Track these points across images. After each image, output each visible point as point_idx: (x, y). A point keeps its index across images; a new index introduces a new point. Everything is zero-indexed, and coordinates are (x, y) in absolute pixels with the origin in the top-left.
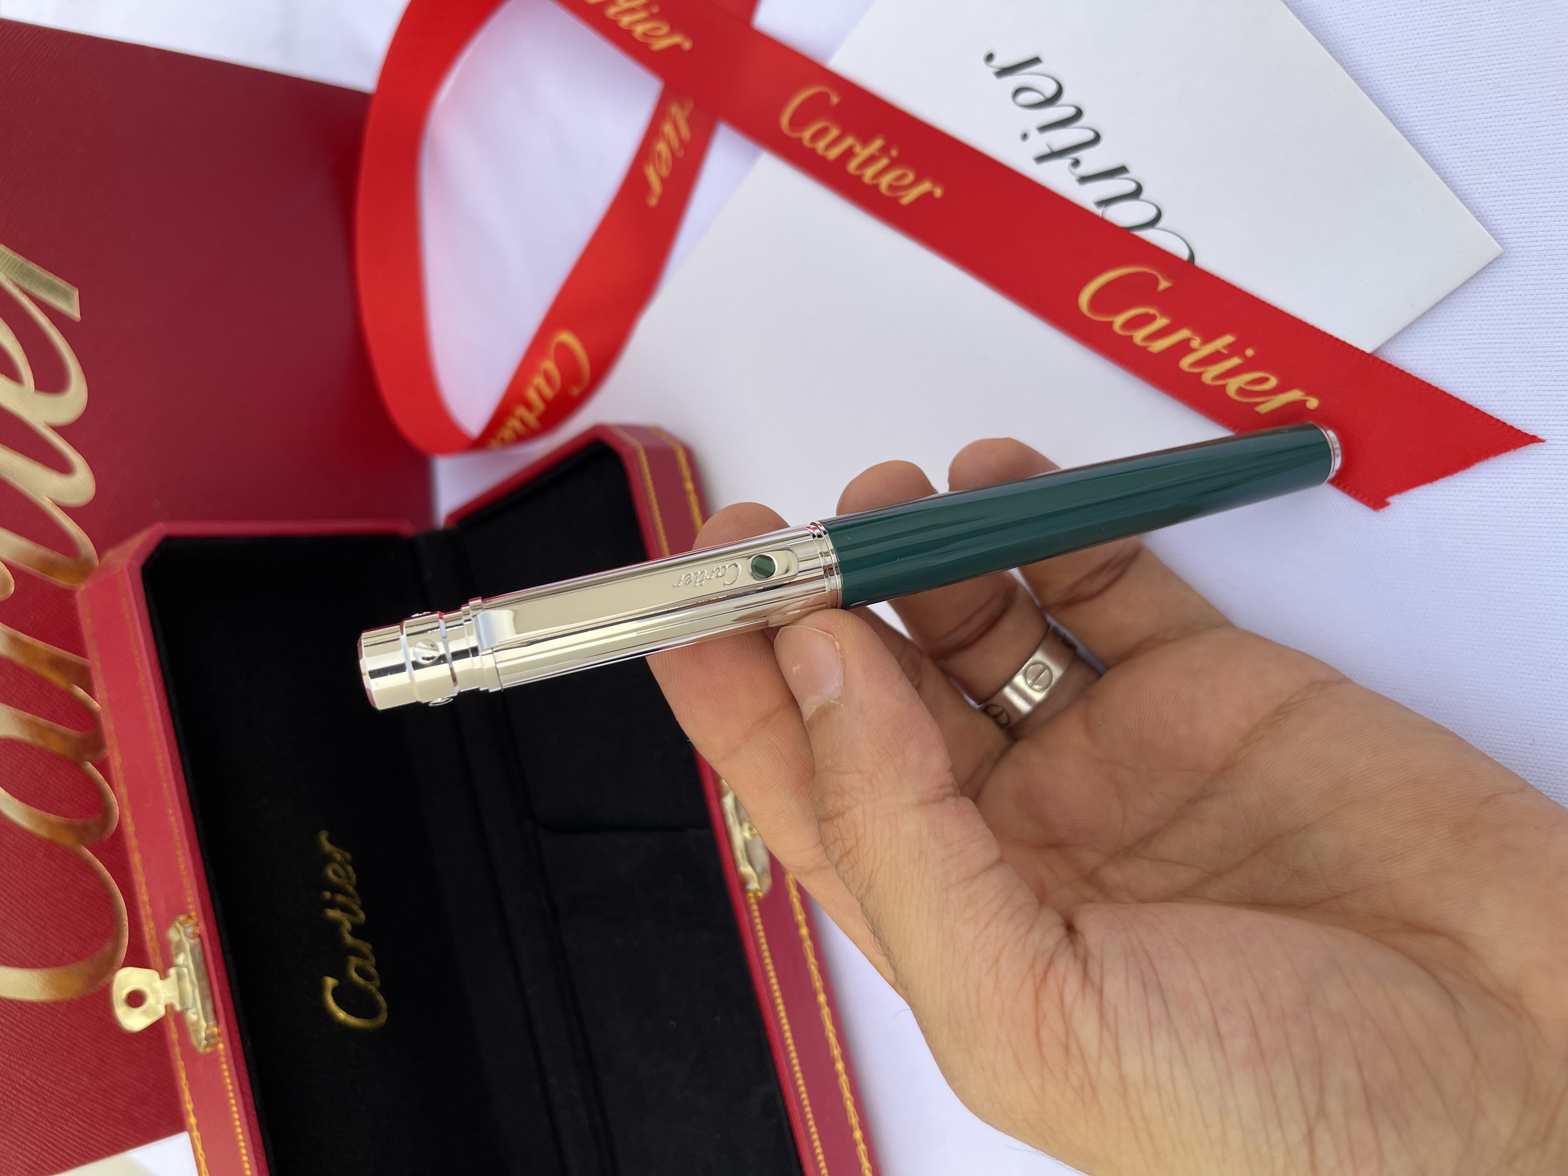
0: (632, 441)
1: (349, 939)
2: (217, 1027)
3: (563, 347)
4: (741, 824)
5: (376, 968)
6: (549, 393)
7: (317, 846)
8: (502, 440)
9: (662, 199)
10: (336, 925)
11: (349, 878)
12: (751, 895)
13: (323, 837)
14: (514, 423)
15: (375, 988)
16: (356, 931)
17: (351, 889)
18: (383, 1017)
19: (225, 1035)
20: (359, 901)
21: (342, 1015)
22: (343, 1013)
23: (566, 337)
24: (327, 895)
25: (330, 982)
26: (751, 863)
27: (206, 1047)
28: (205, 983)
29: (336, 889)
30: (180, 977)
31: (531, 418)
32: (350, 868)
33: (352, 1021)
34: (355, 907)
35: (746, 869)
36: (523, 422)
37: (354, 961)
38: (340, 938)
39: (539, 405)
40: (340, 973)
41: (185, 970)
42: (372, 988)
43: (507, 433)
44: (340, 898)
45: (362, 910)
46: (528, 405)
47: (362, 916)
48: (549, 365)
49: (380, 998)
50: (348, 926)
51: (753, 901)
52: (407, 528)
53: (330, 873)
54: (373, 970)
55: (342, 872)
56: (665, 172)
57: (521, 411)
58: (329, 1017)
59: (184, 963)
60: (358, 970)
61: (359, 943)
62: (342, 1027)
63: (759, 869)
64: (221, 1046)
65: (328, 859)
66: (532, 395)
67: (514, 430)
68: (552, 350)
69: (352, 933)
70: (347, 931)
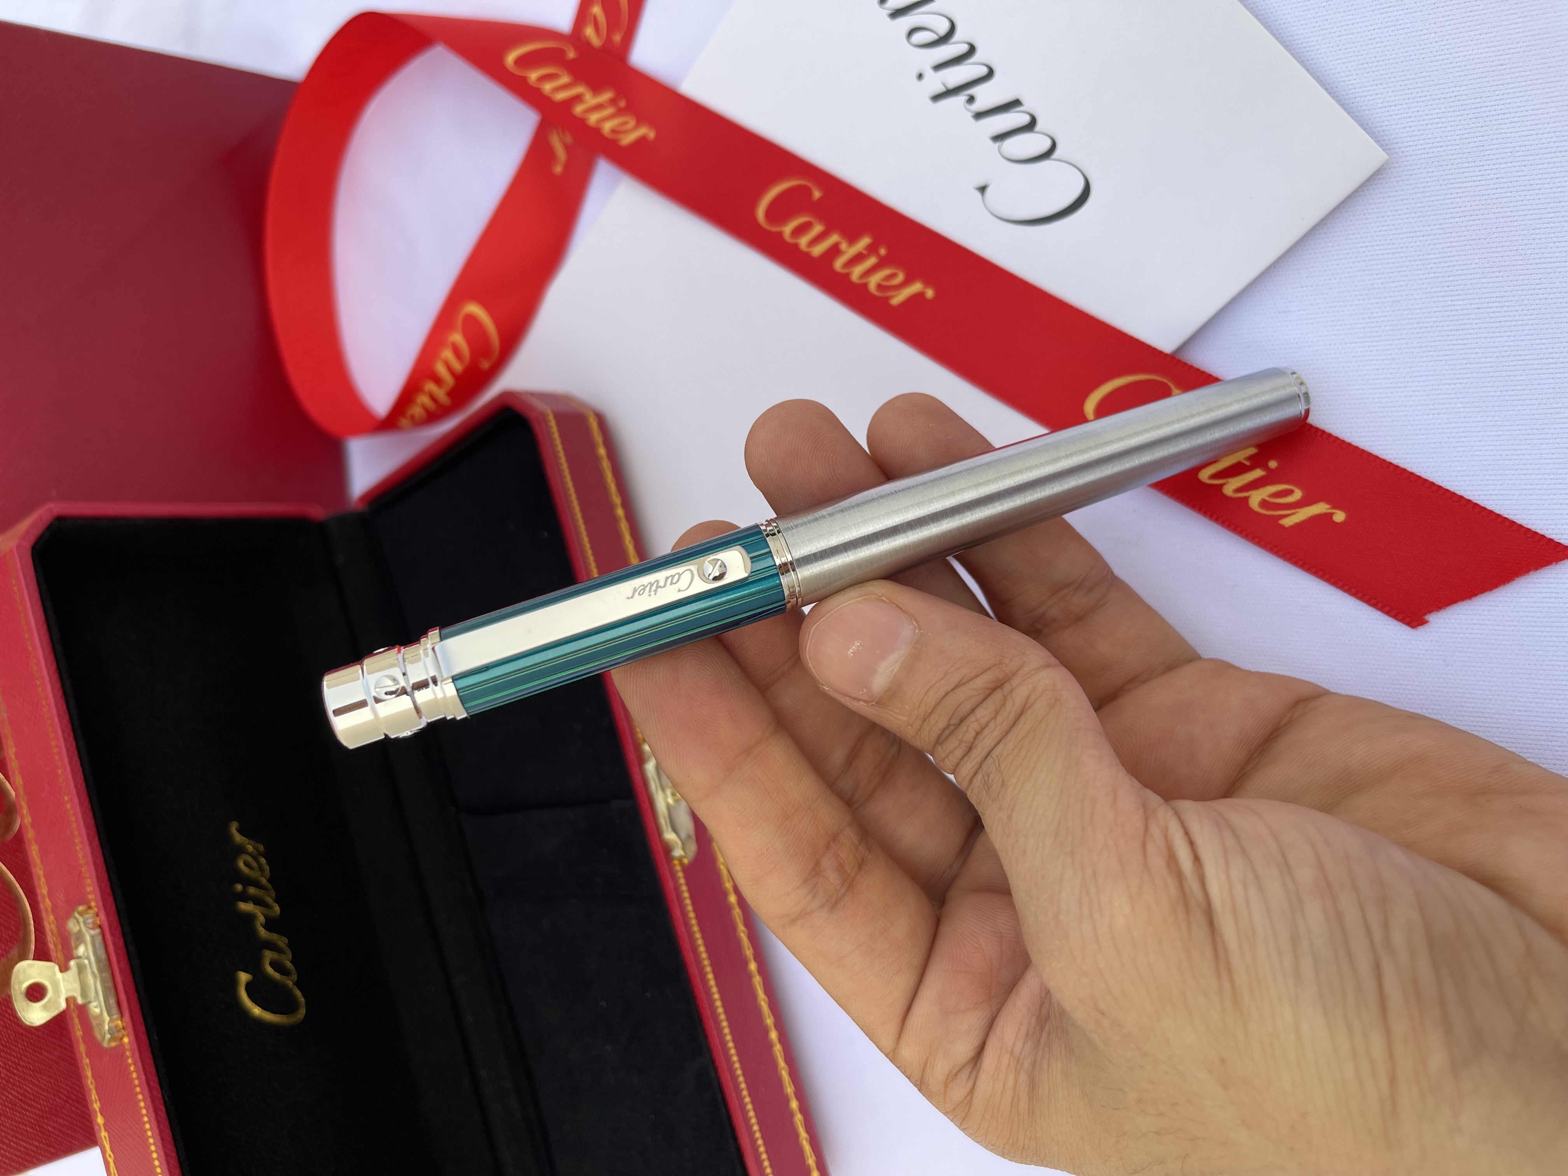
0: (540, 405)
1: (263, 932)
2: (121, 1021)
3: (471, 319)
4: (663, 790)
6: (458, 367)
7: (228, 837)
8: (412, 418)
9: (567, 166)
10: (249, 918)
11: (261, 869)
12: (676, 862)
13: (234, 827)
14: (423, 399)
15: (291, 982)
16: (270, 925)
17: (264, 881)
18: (301, 1013)
19: (130, 1029)
20: (273, 894)
21: (257, 1011)
22: (257, 1009)
23: (474, 309)
24: (239, 887)
25: (244, 977)
26: (675, 830)
27: (110, 1041)
28: (107, 975)
29: (248, 882)
30: (80, 969)
33: (268, 1016)
35: (669, 836)
37: (268, 955)
38: (254, 932)
39: (449, 380)
40: (255, 968)
41: (86, 962)
43: (417, 411)
44: (252, 890)
45: (276, 903)
46: (438, 381)
47: (277, 908)
48: (457, 337)
49: (298, 993)
51: (678, 868)
52: (317, 512)
53: (241, 864)
54: (289, 964)
55: (255, 864)
56: (569, 139)
57: (430, 386)
58: (245, 1014)
59: (84, 955)
60: (275, 965)
61: (274, 937)
62: (258, 1023)
63: (683, 835)
64: (126, 1040)
65: (240, 850)
66: (441, 369)
67: (425, 408)
68: (459, 322)
69: (266, 927)
70: (261, 925)
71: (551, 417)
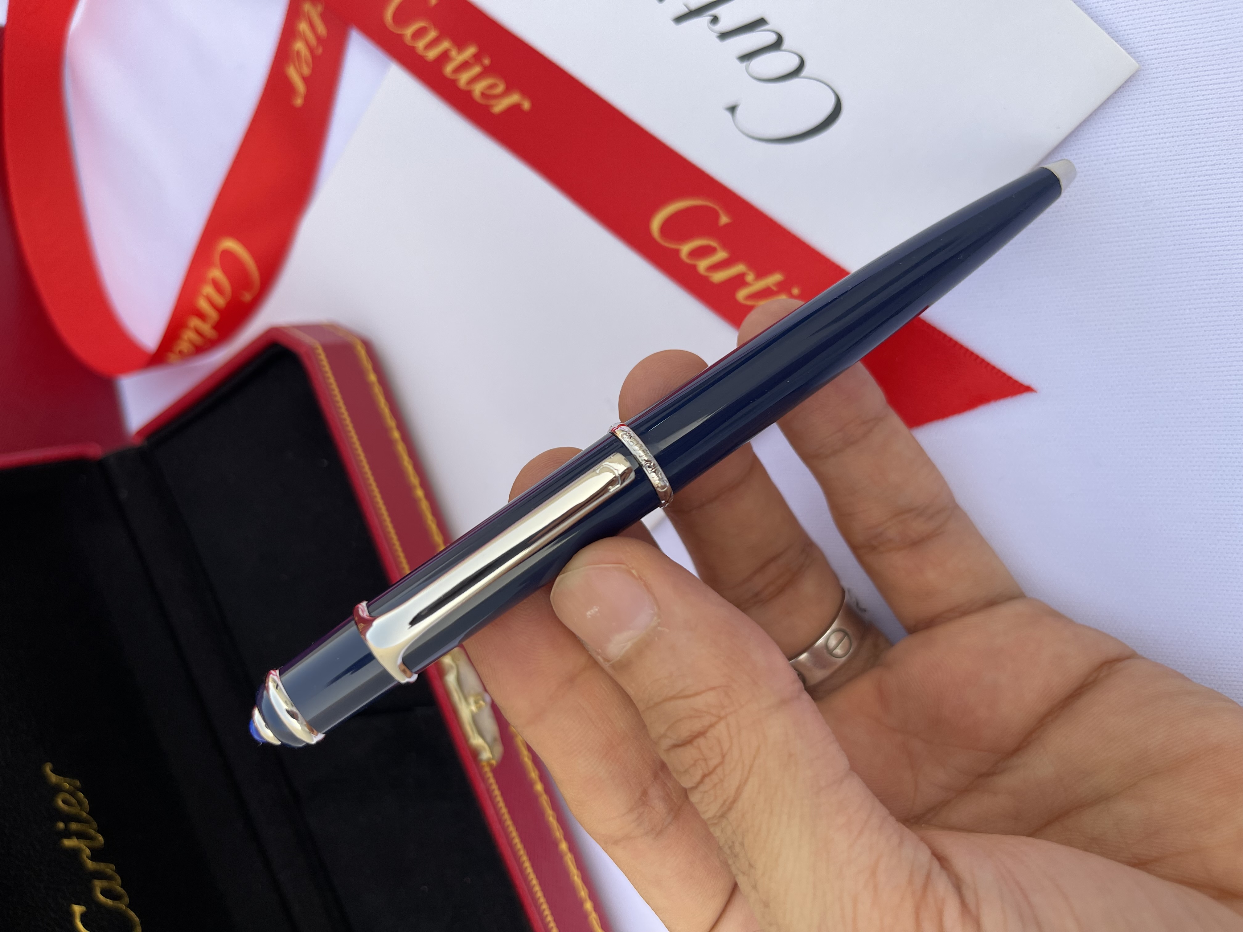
0: (308, 339)
1: (90, 865)
3: (227, 254)
4: (466, 699)
5: (122, 887)
6: (220, 301)
7: (43, 778)
8: (180, 352)
9: (307, 98)
10: (75, 853)
11: (80, 803)
12: (484, 764)
13: (48, 768)
14: (189, 336)
15: (124, 905)
16: (96, 856)
17: (84, 814)
20: (95, 825)
23: (230, 244)
24: (61, 825)
25: (78, 909)
26: (481, 734)
29: (68, 818)
31: (206, 328)
32: (81, 795)
34: (92, 832)
35: (476, 741)
36: (198, 332)
37: (98, 885)
38: (81, 865)
39: (213, 315)
40: (87, 899)
42: (122, 906)
43: (183, 345)
44: (74, 826)
45: (100, 833)
46: (201, 316)
47: (101, 838)
48: (216, 273)
49: (132, 914)
50: (88, 852)
51: (487, 769)
52: (95, 450)
53: (60, 803)
54: (119, 889)
55: (73, 801)
56: (306, 71)
57: (195, 322)
60: (105, 893)
61: (102, 866)
63: (489, 738)
65: (57, 789)
66: (203, 305)
67: (191, 342)
68: (217, 258)
69: (93, 858)
70: (87, 857)
71: (320, 351)
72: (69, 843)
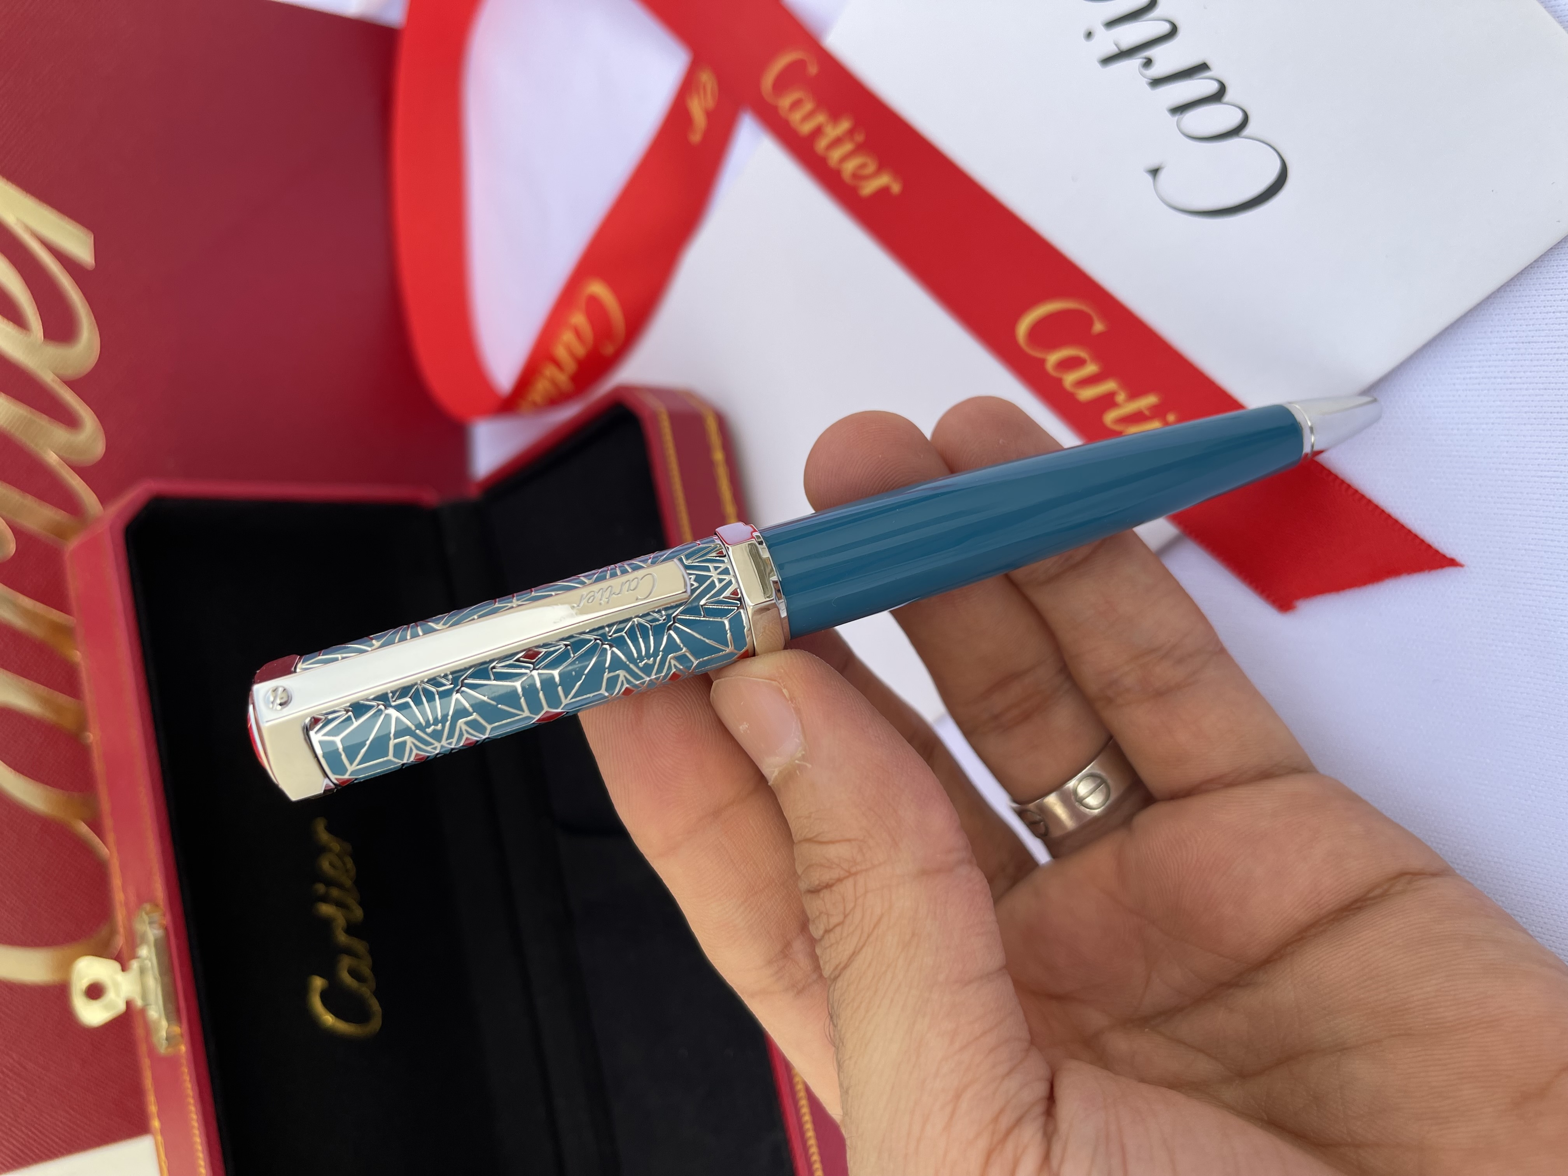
0: (654, 404)
1: (342, 938)
3: (593, 300)
5: (371, 969)
6: (580, 350)
7: (313, 836)
8: (531, 403)
9: (705, 134)
10: (328, 921)
11: (347, 870)
13: (320, 825)
14: (542, 385)
15: (369, 991)
16: (351, 929)
18: (375, 1024)
19: (187, 1038)
20: (357, 897)
21: (329, 1019)
22: (331, 1017)
23: (597, 288)
24: (321, 888)
25: (318, 983)
27: (167, 1048)
28: (167, 977)
29: (330, 883)
30: (142, 971)
31: (562, 379)
32: (349, 860)
33: (341, 1025)
34: (352, 903)
36: (553, 382)
37: (345, 962)
38: (333, 937)
39: (570, 364)
40: (329, 973)
41: (148, 963)
42: (366, 991)
43: (536, 396)
44: (335, 892)
45: (360, 906)
46: (558, 364)
47: (358, 913)
48: (579, 319)
49: (374, 1003)
50: (343, 922)
52: (430, 497)
53: (325, 865)
54: (367, 972)
55: (339, 865)
57: (550, 370)
58: (316, 1020)
59: (148, 956)
60: (353, 973)
61: (354, 942)
62: (329, 1031)
64: (183, 1048)
65: (324, 849)
66: (561, 352)
67: (544, 392)
68: (582, 303)
69: (347, 931)
70: (341, 929)
71: (665, 418)
72: (326, 909)
